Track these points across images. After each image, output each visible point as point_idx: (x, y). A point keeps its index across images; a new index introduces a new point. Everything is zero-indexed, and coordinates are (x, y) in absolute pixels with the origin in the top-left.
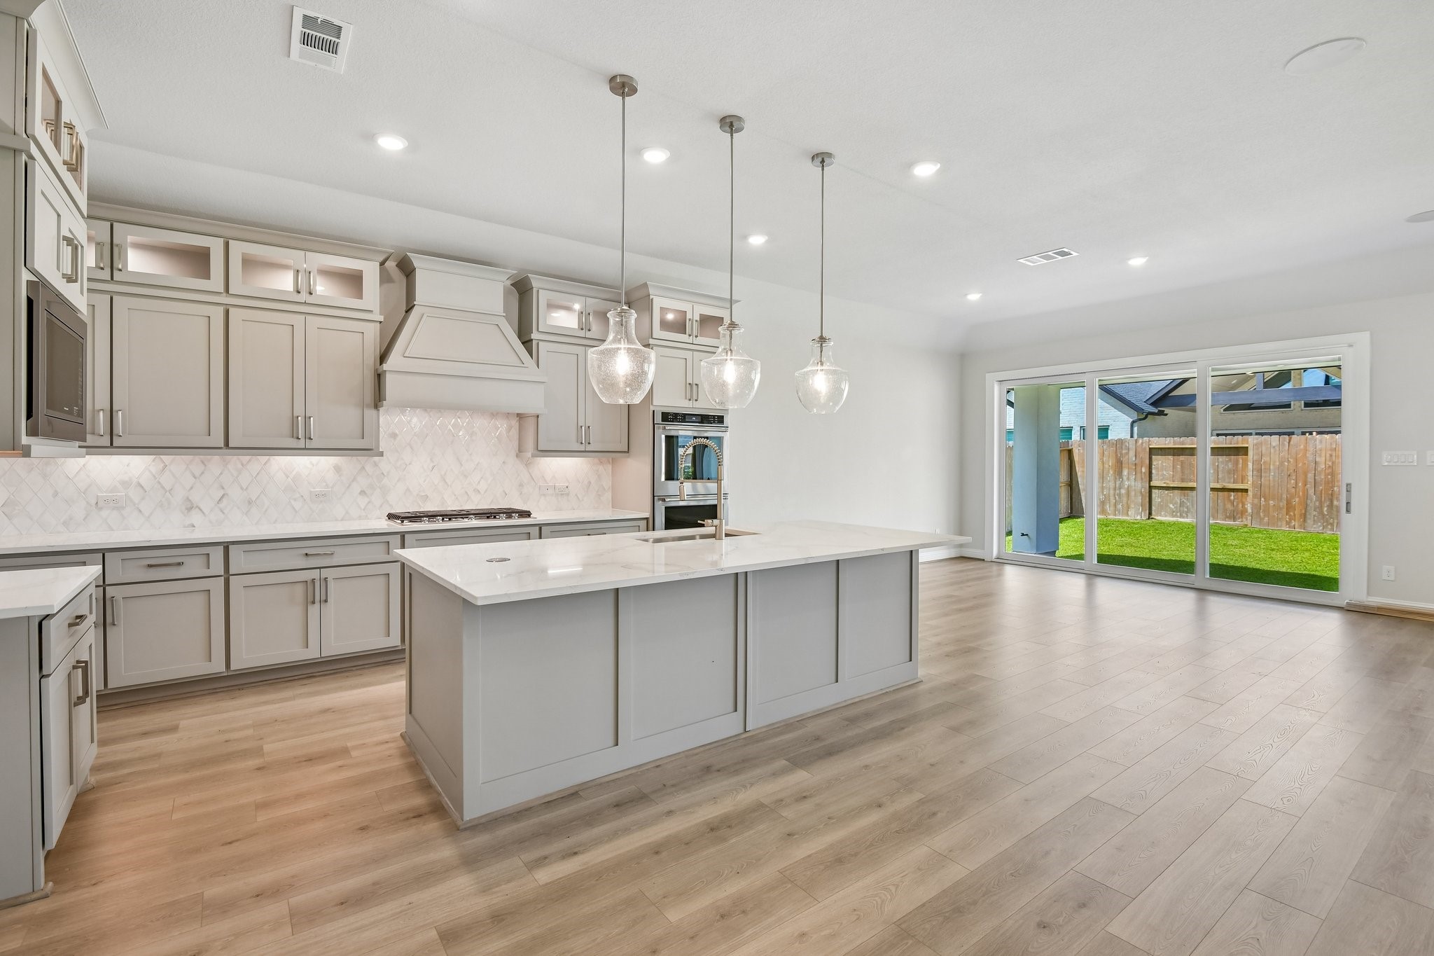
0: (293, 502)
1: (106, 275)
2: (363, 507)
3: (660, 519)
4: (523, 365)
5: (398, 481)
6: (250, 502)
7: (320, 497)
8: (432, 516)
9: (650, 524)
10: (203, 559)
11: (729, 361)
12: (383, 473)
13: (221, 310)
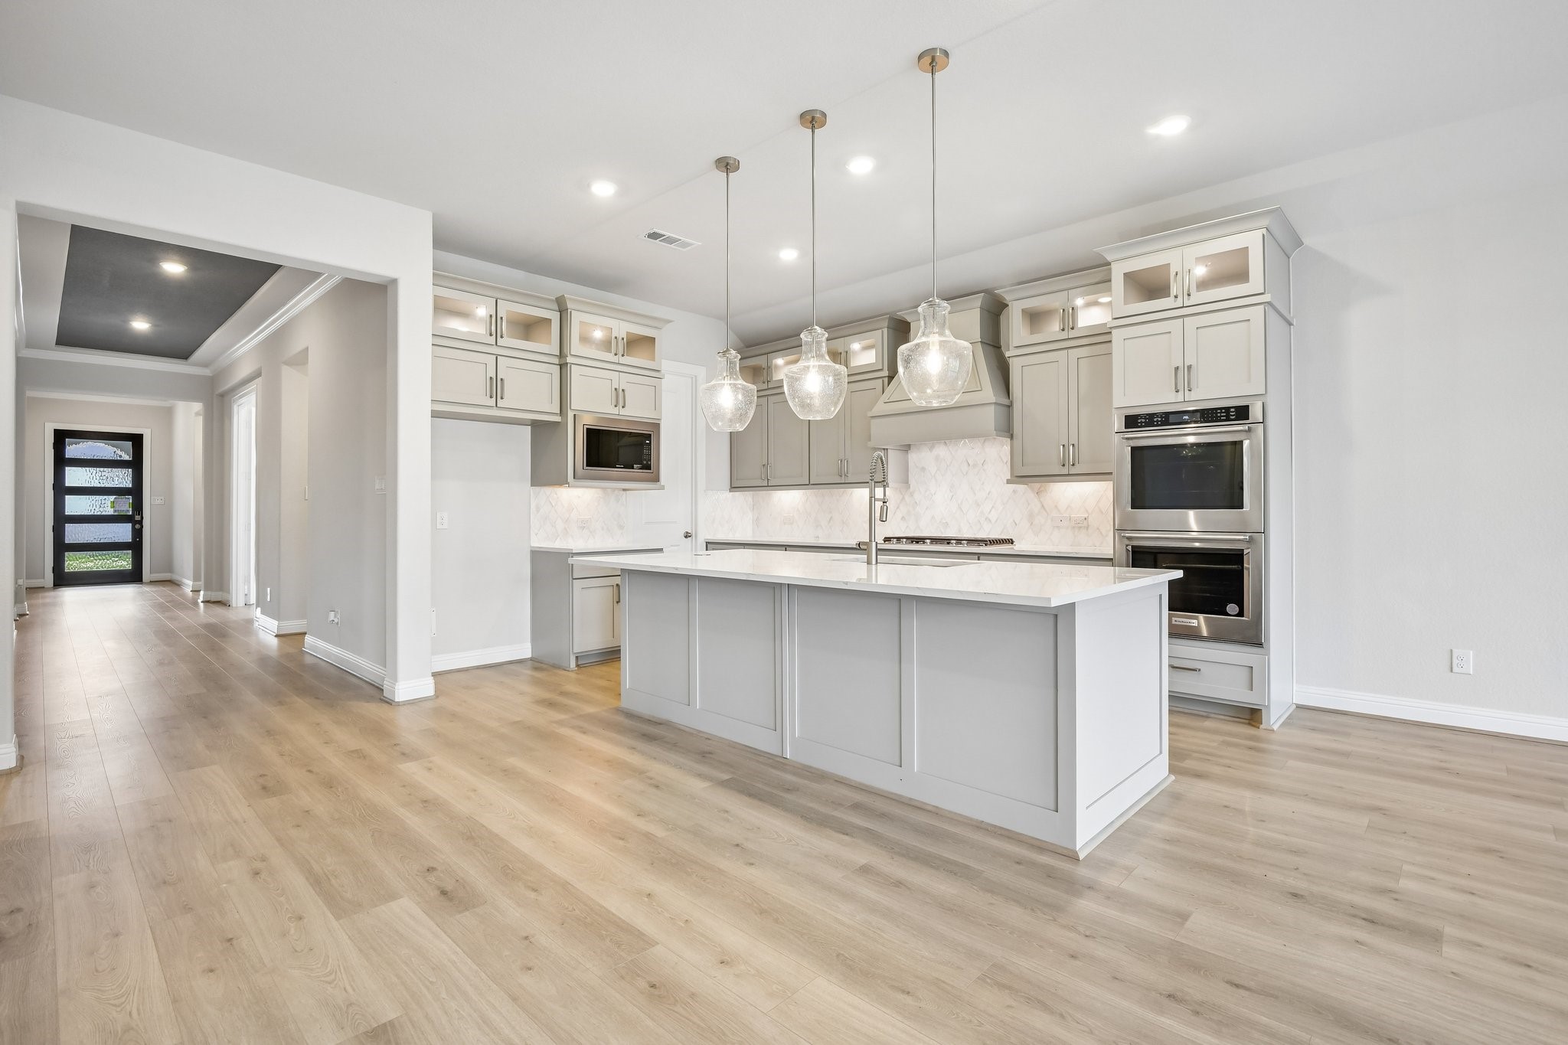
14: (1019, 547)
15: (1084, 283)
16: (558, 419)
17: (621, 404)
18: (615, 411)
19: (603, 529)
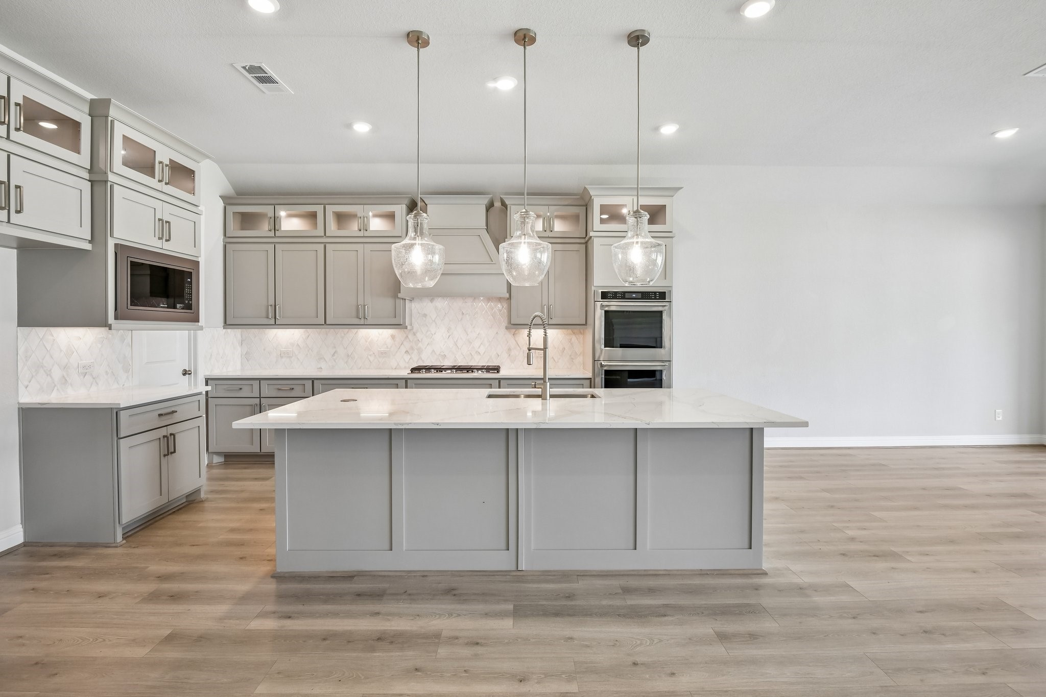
0: (369, 357)
1: (272, 234)
2: (407, 361)
3: (600, 379)
4: (492, 263)
5: (428, 345)
6: (348, 356)
7: (384, 354)
8: (428, 369)
9: (591, 383)
10: (301, 387)
11: (523, 243)
12: (418, 340)
13: (323, 245)
14: (503, 373)
15: (559, 203)
16: (88, 247)
17: (166, 237)
18: (158, 244)
19: (107, 373)
